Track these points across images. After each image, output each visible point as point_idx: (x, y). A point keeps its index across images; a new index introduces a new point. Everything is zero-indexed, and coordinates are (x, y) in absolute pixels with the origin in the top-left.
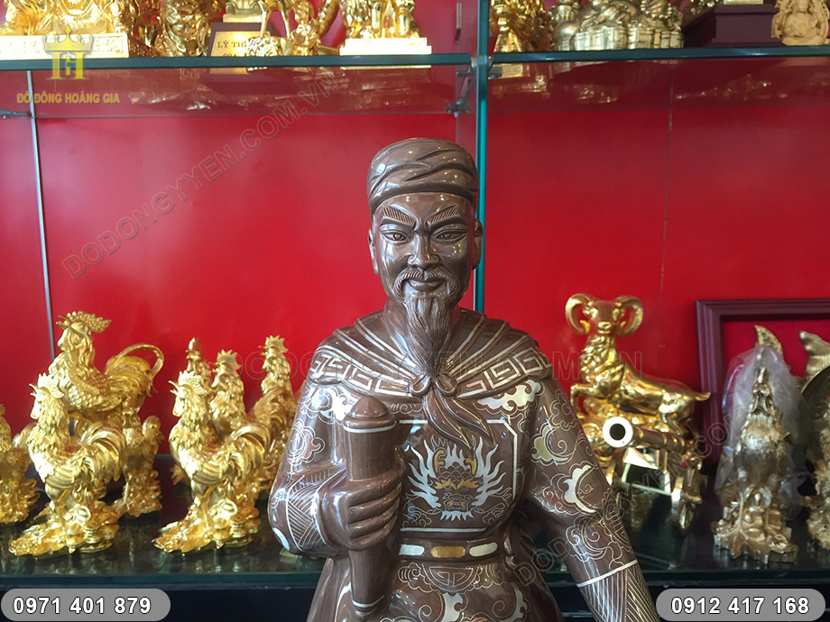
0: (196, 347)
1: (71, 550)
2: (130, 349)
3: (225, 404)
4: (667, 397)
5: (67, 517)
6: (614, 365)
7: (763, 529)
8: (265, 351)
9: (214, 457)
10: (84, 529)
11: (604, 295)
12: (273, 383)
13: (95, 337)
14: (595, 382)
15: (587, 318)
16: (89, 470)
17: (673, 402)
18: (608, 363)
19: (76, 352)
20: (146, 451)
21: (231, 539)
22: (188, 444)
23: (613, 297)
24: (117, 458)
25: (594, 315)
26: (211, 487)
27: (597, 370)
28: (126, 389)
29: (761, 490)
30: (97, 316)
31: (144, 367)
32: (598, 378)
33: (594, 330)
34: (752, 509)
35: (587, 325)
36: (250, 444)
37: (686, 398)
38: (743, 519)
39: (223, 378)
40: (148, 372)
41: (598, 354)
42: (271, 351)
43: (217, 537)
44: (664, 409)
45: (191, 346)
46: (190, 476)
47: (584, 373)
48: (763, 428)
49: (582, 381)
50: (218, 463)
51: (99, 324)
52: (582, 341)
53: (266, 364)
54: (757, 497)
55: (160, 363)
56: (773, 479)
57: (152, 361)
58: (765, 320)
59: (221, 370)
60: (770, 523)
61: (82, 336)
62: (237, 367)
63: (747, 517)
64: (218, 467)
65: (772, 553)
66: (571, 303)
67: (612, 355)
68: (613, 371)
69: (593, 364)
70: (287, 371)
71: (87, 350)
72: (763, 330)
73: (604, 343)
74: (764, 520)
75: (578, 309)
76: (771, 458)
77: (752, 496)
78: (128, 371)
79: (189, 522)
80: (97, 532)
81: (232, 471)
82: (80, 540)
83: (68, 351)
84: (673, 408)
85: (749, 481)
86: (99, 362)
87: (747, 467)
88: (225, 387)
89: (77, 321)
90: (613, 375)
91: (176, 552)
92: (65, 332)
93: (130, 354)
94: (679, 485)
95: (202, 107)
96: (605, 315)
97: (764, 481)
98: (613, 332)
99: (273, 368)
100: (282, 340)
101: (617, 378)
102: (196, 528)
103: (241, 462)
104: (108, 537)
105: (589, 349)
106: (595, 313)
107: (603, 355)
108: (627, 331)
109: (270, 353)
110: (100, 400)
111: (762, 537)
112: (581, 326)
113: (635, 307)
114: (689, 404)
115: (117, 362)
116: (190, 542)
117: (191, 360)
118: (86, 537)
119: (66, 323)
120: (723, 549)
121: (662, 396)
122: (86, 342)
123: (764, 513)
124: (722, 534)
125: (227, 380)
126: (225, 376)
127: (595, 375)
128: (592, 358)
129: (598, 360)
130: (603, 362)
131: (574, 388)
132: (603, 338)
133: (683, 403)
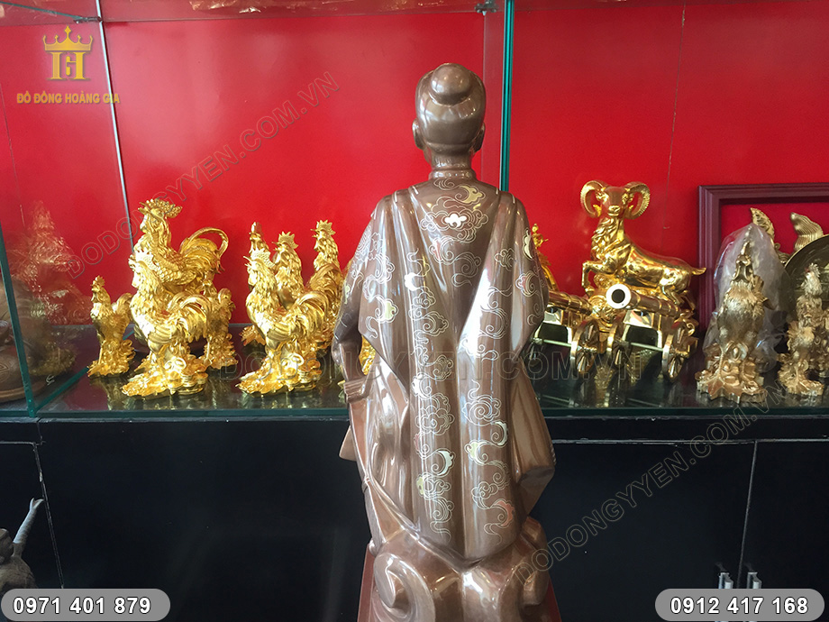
0: (257, 231)
1: (172, 392)
2: (200, 232)
3: (287, 278)
4: (667, 271)
5: (166, 366)
6: (621, 244)
7: (738, 377)
8: (316, 233)
9: (284, 319)
10: (181, 375)
11: (615, 182)
12: (324, 262)
13: (170, 221)
14: (604, 259)
15: (599, 203)
16: (183, 328)
17: (673, 275)
18: (616, 242)
19: (156, 234)
20: (223, 316)
21: (300, 384)
22: (261, 308)
23: (623, 184)
24: (205, 320)
25: (605, 200)
26: (282, 342)
27: (606, 248)
28: (199, 266)
29: (739, 345)
30: (171, 203)
31: (213, 248)
33: (605, 213)
34: (730, 361)
35: (599, 209)
36: (312, 308)
37: (684, 272)
38: (722, 369)
39: (284, 255)
40: (216, 252)
41: (608, 235)
42: (321, 233)
43: (289, 383)
44: (664, 282)
45: (253, 229)
46: (265, 333)
48: (743, 293)
49: (593, 259)
50: (287, 323)
52: (594, 223)
53: (317, 245)
54: (736, 351)
55: (225, 244)
56: (750, 336)
57: (218, 242)
58: (758, 203)
59: (282, 249)
60: (745, 372)
61: (159, 221)
62: (296, 246)
63: (726, 367)
64: (287, 327)
65: (744, 394)
66: (586, 189)
67: (621, 236)
68: (620, 249)
69: (603, 243)
70: (336, 251)
71: (165, 232)
72: (758, 212)
73: (614, 224)
74: (740, 370)
75: (592, 193)
76: (748, 317)
77: (731, 350)
78: (201, 252)
79: (264, 372)
80: (192, 378)
81: (299, 329)
82: (178, 385)
83: (150, 233)
84: (672, 281)
85: (729, 338)
86: (175, 244)
87: (728, 326)
88: (286, 264)
89: (155, 207)
90: (620, 253)
91: (257, 393)
92: (146, 217)
93: (200, 237)
94: (670, 340)
96: (615, 199)
97: (742, 338)
98: (621, 215)
99: (323, 248)
100: (331, 224)
101: (624, 255)
102: (270, 377)
103: (306, 323)
104: (200, 383)
105: (600, 230)
106: (606, 197)
107: (612, 235)
108: (634, 214)
109: (321, 236)
110: (180, 275)
111: (737, 383)
112: (594, 209)
113: (643, 192)
114: (687, 278)
115: (190, 244)
116: (267, 386)
117: (254, 241)
118: (183, 382)
119: (146, 209)
120: (703, 393)
121: (662, 271)
122: (163, 225)
123: (740, 364)
124: (704, 381)
125: (288, 257)
126: (286, 253)
127: (604, 253)
128: (603, 238)
129: (607, 239)
130: (611, 241)
131: (586, 265)
132: (612, 220)
133: (681, 277)
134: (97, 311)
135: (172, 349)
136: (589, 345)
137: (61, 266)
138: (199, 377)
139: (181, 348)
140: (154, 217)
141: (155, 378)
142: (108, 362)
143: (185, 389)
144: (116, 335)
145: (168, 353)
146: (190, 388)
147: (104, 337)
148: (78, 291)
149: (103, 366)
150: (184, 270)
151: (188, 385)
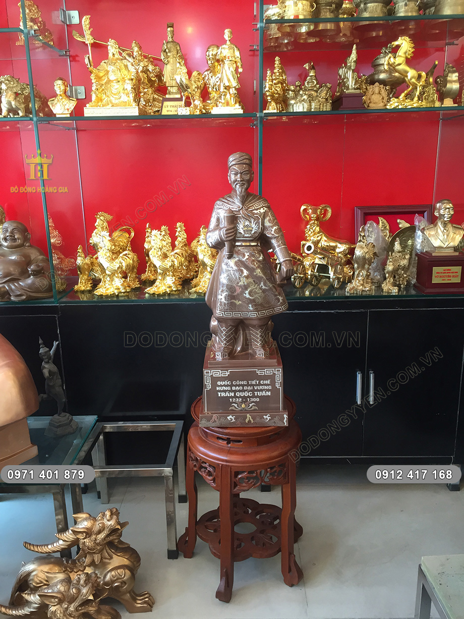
0: (149, 227)
1: (117, 294)
3: (165, 246)
4: (339, 245)
5: (113, 283)
6: (319, 233)
7: (362, 285)
8: (177, 228)
9: (166, 261)
10: (120, 287)
11: (315, 204)
12: (180, 242)
13: (108, 222)
14: (311, 240)
15: (308, 214)
16: (122, 265)
17: (341, 248)
18: (316, 231)
19: (102, 228)
21: (172, 291)
22: (156, 256)
23: (319, 205)
24: (131, 262)
26: (165, 272)
27: (311, 235)
28: (122, 244)
29: (363, 271)
30: (108, 214)
31: (128, 236)
32: (312, 238)
33: (311, 219)
34: (359, 279)
35: (308, 217)
36: (178, 256)
37: (347, 246)
38: (356, 281)
40: (129, 237)
41: (312, 229)
43: (168, 290)
44: (338, 250)
45: (147, 226)
46: (158, 267)
47: (306, 236)
48: (362, 248)
49: (305, 239)
50: (168, 263)
51: (109, 217)
53: (177, 234)
54: (361, 274)
55: (133, 234)
56: (366, 266)
57: (130, 233)
58: (383, 214)
59: (163, 233)
60: (366, 283)
61: (104, 222)
62: (169, 233)
63: (357, 281)
65: (363, 291)
66: (303, 208)
67: (318, 229)
68: (318, 235)
69: (310, 232)
70: (186, 237)
71: (106, 228)
72: (382, 218)
73: (314, 223)
74: (364, 282)
75: (305, 210)
76: (364, 258)
77: (359, 273)
78: (122, 238)
79: (156, 286)
80: (124, 288)
81: (173, 266)
82: (119, 291)
83: (100, 228)
84: (342, 250)
85: (358, 268)
86: (111, 233)
87: (358, 263)
88: (165, 239)
89: (103, 216)
90: (317, 237)
91: (153, 294)
92: (98, 220)
93: (121, 230)
94: (334, 270)
95: (148, 125)
96: (315, 212)
97: (363, 268)
98: (318, 219)
99: (180, 235)
100: (183, 224)
101: (319, 238)
102: (159, 288)
104: (128, 291)
105: (308, 226)
106: (310, 211)
107: (314, 228)
108: (324, 219)
109: (179, 229)
110: (113, 247)
111: (361, 287)
112: (306, 217)
113: (328, 209)
114: (348, 248)
115: (116, 234)
117: (148, 232)
118: (121, 290)
119: (98, 216)
120: (348, 292)
121: (336, 246)
122: (105, 224)
123: (363, 280)
124: (349, 287)
125: (165, 237)
126: (165, 235)
127: (310, 237)
128: (310, 230)
129: (312, 230)
130: (314, 231)
131: (303, 242)
132: (313, 221)
133: (345, 248)
134: (79, 261)
135: (116, 275)
136: (300, 274)
137: (58, 243)
138: (128, 288)
139: (120, 275)
140: (101, 220)
141: (108, 288)
142: (83, 285)
143: (121, 293)
144: (87, 273)
145: (114, 277)
146: (124, 293)
147: (81, 273)
148: (63, 257)
149: (81, 287)
150: (115, 246)
151: (123, 291)
